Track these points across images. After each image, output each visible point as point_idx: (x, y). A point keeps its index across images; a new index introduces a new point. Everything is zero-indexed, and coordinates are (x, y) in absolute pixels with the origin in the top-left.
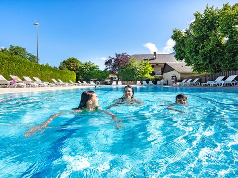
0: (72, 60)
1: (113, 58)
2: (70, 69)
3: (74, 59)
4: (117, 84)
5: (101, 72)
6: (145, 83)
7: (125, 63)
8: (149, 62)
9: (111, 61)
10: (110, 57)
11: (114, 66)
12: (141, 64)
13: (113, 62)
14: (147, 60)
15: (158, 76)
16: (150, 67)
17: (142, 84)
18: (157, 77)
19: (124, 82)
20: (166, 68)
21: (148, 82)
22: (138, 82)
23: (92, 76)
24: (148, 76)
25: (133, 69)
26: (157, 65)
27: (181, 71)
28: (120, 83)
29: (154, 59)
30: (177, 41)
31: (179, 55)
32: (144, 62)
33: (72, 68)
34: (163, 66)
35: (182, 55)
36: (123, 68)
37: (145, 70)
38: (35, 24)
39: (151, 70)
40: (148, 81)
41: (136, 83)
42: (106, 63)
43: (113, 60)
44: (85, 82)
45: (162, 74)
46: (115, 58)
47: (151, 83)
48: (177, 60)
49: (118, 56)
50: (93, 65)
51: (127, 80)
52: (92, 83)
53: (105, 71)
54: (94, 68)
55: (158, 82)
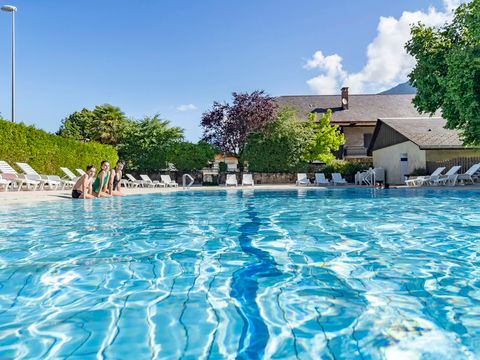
0: (105, 113)
1: (226, 107)
2: (100, 140)
3: (111, 110)
4: (240, 182)
5: (192, 147)
6: (320, 177)
7: (263, 119)
8: (331, 117)
9: (221, 115)
10: (216, 104)
11: (230, 129)
12: (307, 125)
13: (225, 118)
14: (325, 111)
15: (356, 159)
16: (333, 133)
17: (312, 181)
18: (355, 162)
19: (258, 178)
20: (380, 135)
21: (329, 177)
22: (301, 177)
23: (163, 160)
24: (327, 158)
25: (284, 139)
26: (353, 125)
27: (426, 144)
28: (247, 178)
29: (341, 109)
30: (423, 58)
31: (427, 96)
32: (316, 117)
33: (104, 135)
34: (372, 131)
35: (435, 97)
36: (257, 136)
37: (318, 141)
38: (4, 9)
39: (337, 140)
40: (328, 172)
41: (293, 180)
42: (206, 122)
43: (225, 112)
44: (145, 178)
45: (369, 153)
46: (232, 105)
47: (337, 177)
48: (421, 110)
49: (240, 99)
50: (168, 128)
51: (265, 171)
52: (166, 179)
53: (203, 143)
54: (169, 135)
55: (359, 176)
